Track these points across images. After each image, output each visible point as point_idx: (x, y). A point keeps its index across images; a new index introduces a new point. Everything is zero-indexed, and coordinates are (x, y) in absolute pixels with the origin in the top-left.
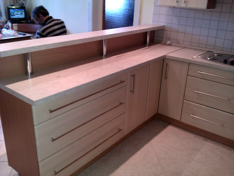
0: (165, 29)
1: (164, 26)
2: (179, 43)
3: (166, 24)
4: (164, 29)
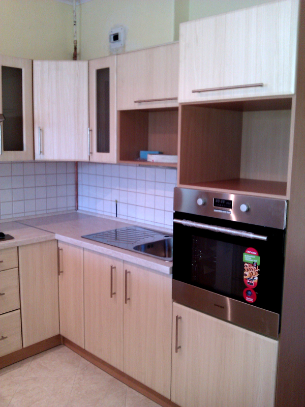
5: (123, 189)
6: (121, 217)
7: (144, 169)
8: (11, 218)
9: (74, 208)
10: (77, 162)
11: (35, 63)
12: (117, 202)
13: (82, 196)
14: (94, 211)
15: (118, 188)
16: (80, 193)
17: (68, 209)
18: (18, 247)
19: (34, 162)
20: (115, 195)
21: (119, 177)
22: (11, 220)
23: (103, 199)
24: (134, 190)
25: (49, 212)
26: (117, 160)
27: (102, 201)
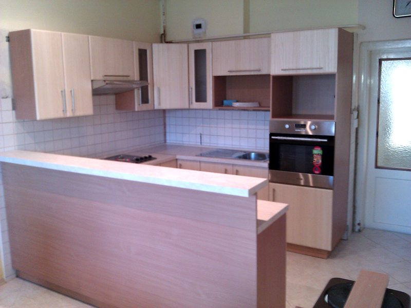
5: (206, 125)
6: (205, 144)
7: (223, 112)
12: (201, 134)
13: (170, 133)
14: (181, 142)
15: (202, 125)
16: (168, 130)
19: (154, 110)
20: (199, 130)
21: (203, 118)
23: (189, 134)
24: (216, 126)
26: (213, 107)
27: (188, 135)
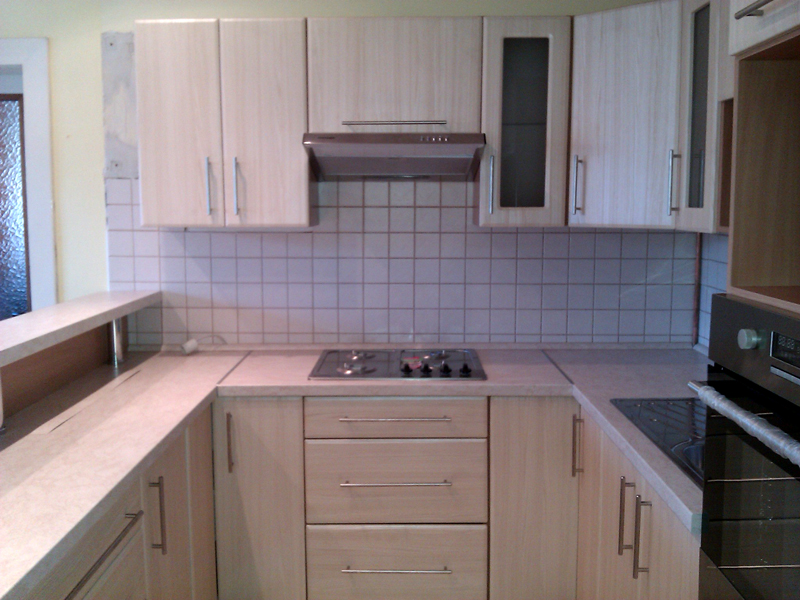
0: (164, 304)
1: (159, 295)
2: (224, 343)
3: (164, 288)
4: (161, 302)
8: (536, 343)
9: (689, 339)
10: (701, 234)
11: (578, 21)
17: (673, 339)
18: (489, 398)
19: (566, 230)
22: (535, 347)
25: (622, 339)
